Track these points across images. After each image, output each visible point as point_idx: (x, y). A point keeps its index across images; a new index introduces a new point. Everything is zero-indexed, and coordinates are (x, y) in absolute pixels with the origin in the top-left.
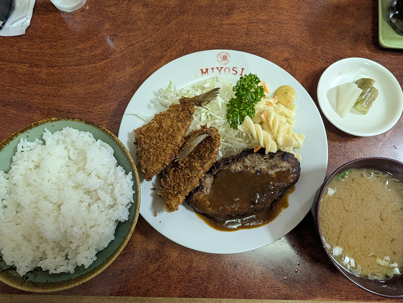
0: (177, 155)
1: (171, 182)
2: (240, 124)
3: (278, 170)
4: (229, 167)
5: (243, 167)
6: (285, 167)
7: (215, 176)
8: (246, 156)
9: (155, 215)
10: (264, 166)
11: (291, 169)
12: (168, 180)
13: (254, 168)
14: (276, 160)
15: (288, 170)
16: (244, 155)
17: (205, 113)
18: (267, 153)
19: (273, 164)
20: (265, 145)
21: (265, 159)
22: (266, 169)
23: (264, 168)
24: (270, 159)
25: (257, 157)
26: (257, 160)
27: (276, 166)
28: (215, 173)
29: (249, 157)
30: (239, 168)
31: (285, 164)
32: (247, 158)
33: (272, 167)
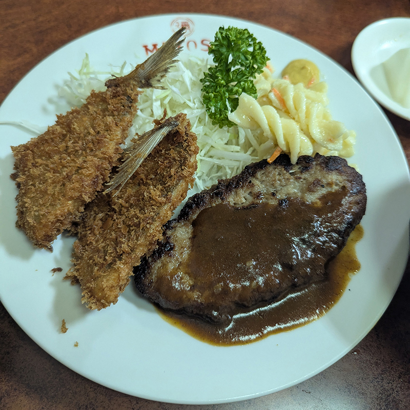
0: (108, 180)
1: (97, 241)
2: (232, 111)
3: (324, 191)
4: (222, 199)
5: (250, 199)
6: (337, 185)
7: (194, 224)
8: (253, 175)
9: (64, 329)
10: (293, 189)
11: (348, 185)
12: (91, 238)
13: (273, 194)
14: (315, 172)
15: (344, 188)
16: (249, 174)
17: (159, 103)
18: (294, 159)
19: (311, 180)
20: (288, 144)
21: (292, 174)
22: (299, 194)
23: (295, 193)
24: (301, 172)
25: (275, 173)
26: (277, 177)
27: (317, 183)
28: (195, 217)
29: (259, 174)
30: (244, 201)
31: (334, 177)
32: (257, 179)
33: (311, 187)
